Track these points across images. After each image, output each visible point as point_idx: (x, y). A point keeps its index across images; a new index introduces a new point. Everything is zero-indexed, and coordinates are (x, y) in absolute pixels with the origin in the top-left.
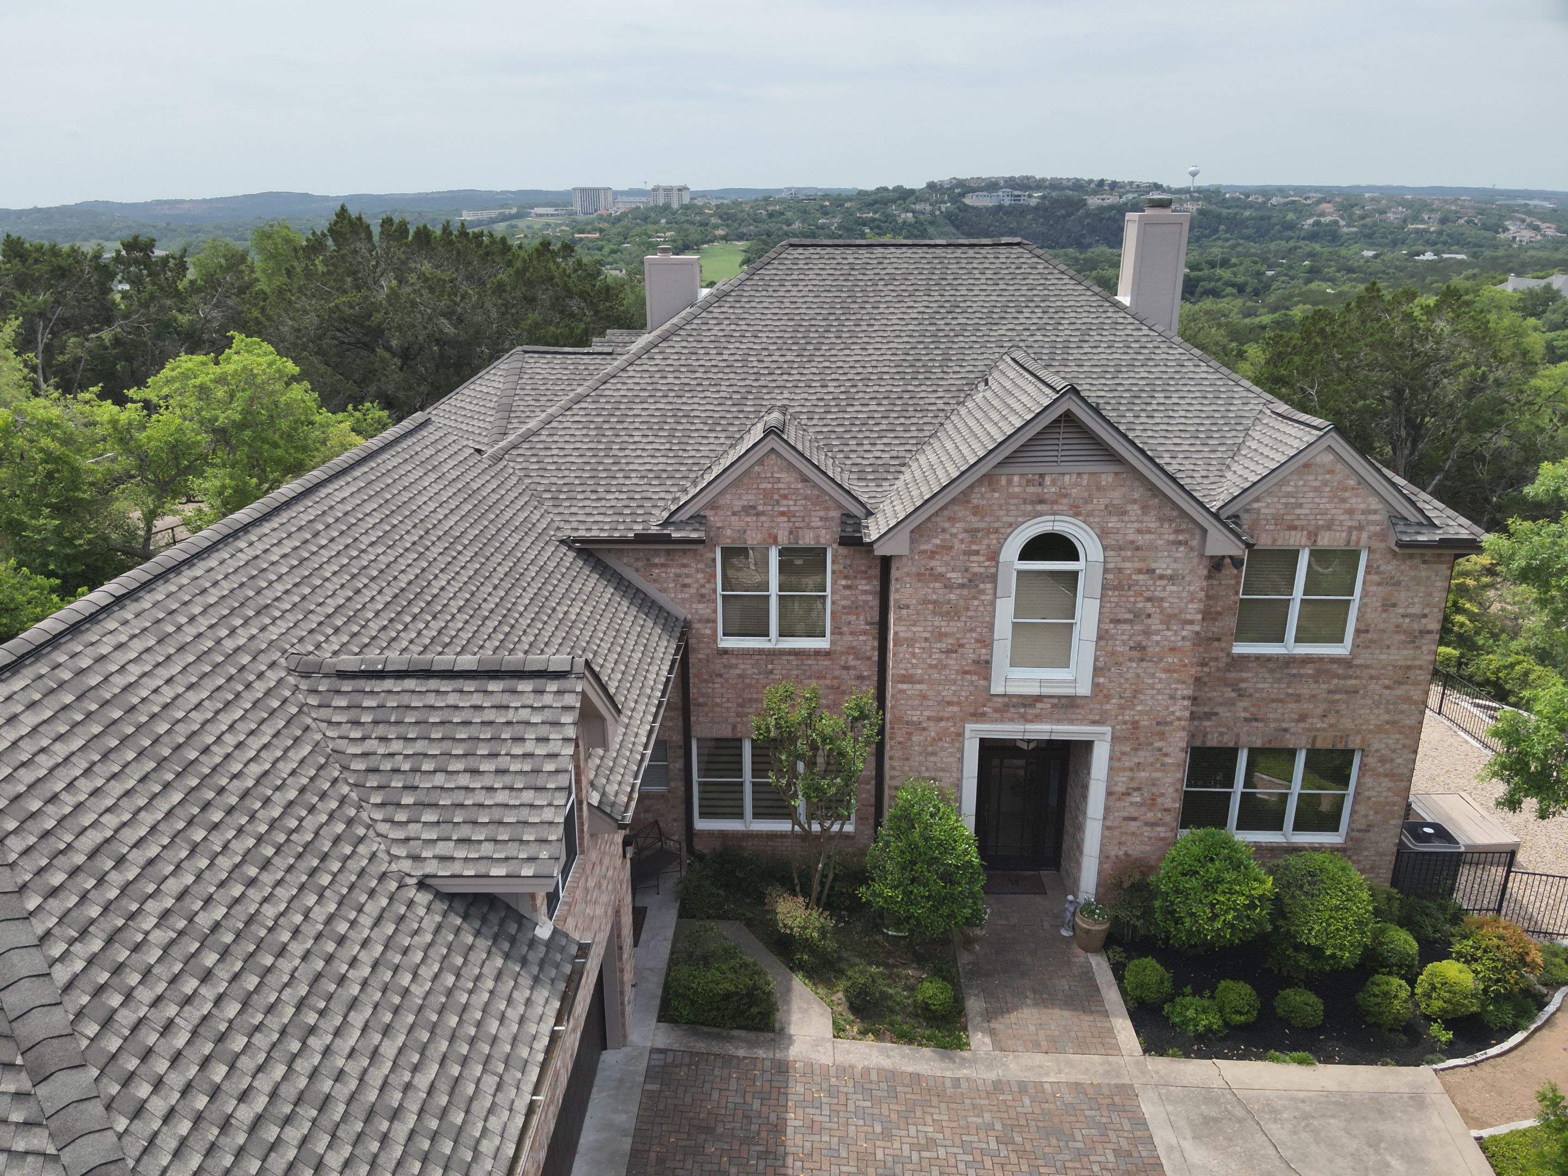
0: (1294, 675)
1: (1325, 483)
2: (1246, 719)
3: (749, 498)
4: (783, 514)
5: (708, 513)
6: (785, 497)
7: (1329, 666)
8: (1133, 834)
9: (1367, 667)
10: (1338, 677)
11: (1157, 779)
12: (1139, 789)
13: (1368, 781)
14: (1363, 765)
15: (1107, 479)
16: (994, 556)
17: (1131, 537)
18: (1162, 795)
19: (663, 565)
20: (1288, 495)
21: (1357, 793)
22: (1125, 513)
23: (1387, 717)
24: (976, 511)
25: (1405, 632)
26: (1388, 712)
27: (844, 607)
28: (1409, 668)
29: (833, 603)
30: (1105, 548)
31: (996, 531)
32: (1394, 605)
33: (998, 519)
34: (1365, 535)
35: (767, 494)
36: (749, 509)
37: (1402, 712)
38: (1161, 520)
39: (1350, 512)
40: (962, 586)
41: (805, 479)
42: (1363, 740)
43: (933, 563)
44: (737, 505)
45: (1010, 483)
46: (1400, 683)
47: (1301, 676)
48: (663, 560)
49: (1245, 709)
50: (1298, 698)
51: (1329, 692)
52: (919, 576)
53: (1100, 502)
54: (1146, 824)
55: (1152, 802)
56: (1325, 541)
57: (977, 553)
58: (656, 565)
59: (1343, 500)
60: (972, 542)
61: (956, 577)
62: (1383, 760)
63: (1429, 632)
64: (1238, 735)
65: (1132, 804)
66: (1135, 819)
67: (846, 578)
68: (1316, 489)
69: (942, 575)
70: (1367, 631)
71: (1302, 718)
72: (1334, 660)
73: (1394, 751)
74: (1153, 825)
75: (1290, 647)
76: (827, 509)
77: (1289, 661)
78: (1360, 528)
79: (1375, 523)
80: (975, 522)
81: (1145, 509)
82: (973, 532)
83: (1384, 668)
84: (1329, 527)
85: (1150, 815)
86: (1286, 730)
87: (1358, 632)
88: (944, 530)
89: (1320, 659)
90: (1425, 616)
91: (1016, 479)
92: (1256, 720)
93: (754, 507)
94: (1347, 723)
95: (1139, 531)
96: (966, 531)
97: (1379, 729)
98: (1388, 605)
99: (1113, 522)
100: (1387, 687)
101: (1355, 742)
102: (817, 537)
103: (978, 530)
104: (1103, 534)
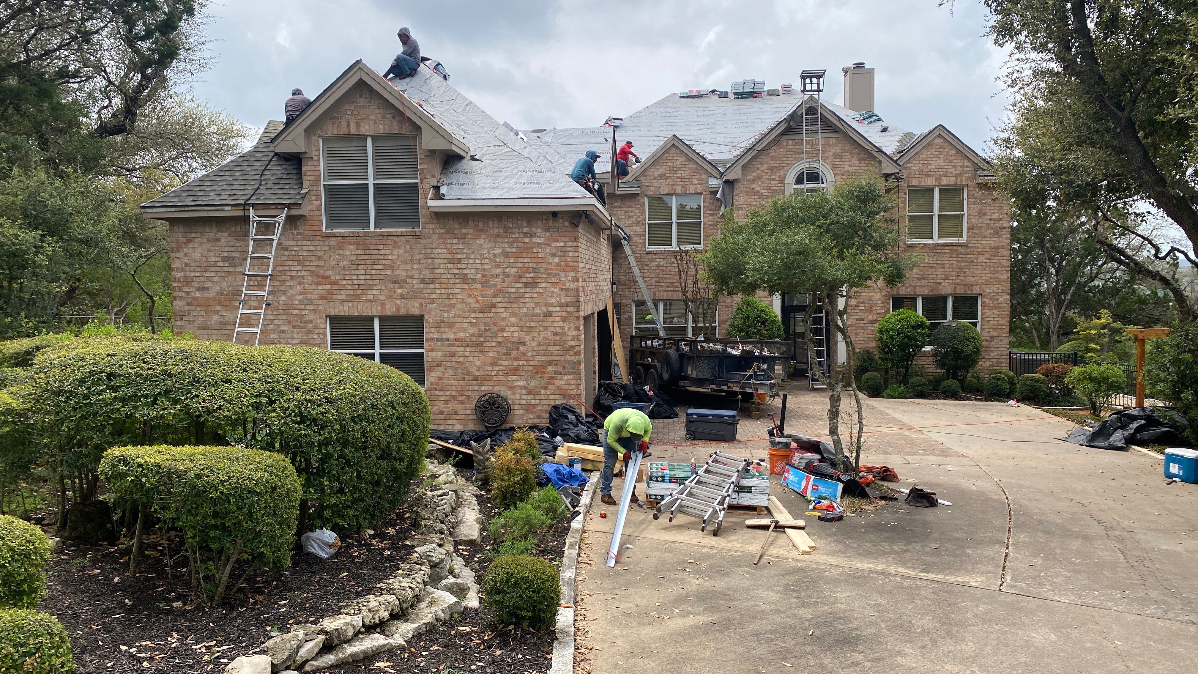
0: (939, 254)
1: (940, 153)
2: (918, 279)
3: (662, 170)
4: (678, 178)
5: (642, 179)
6: (680, 169)
7: (955, 248)
8: (863, 328)
9: (976, 248)
10: (961, 253)
11: (872, 296)
12: (863, 302)
13: (987, 312)
14: (983, 302)
15: (832, 141)
16: (782, 181)
17: (847, 169)
18: (875, 305)
19: (619, 207)
20: (923, 159)
21: (982, 319)
22: (843, 157)
23: (990, 275)
24: (772, 158)
25: (992, 229)
26: (990, 272)
27: (710, 226)
28: (998, 247)
29: (704, 224)
30: (835, 175)
31: (783, 168)
32: (984, 214)
33: (783, 162)
34: (964, 178)
35: (671, 168)
36: (662, 176)
37: (998, 272)
38: (860, 160)
39: (955, 167)
40: (768, 197)
41: (690, 159)
42: (980, 288)
43: (753, 186)
44: (656, 174)
45: (787, 144)
46: (994, 256)
47: (943, 254)
48: (619, 204)
49: (917, 273)
50: (943, 266)
51: (959, 262)
52: (747, 193)
53: (830, 153)
54: (869, 322)
55: (870, 310)
56: (945, 181)
57: (774, 179)
58: (616, 207)
59: (951, 161)
60: (771, 175)
61: (764, 192)
62: (993, 300)
63: (1004, 228)
64: (915, 288)
65: (861, 311)
66: (862, 320)
67: (711, 210)
68: (936, 156)
69: (758, 192)
70: (973, 228)
71: (947, 277)
72: (960, 245)
73: (998, 294)
74: (872, 322)
75: (936, 239)
76: (700, 175)
77: (936, 246)
78: (961, 175)
79: (968, 172)
80: (772, 164)
81: (852, 154)
82: (771, 169)
83: (985, 247)
84: (946, 175)
85: (870, 317)
86: (939, 284)
87: (968, 229)
88: (758, 169)
89: (952, 245)
90: (1001, 219)
91: (790, 142)
92: (923, 279)
93: (664, 175)
94: (971, 279)
95: (850, 166)
96: (768, 169)
97: (987, 282)
98: (981, 214)
99: (838, 162)
100: (988, 258)
101: (976, 290)
102: (696, 189)
103: (774, 168)
104: (834, 168)
